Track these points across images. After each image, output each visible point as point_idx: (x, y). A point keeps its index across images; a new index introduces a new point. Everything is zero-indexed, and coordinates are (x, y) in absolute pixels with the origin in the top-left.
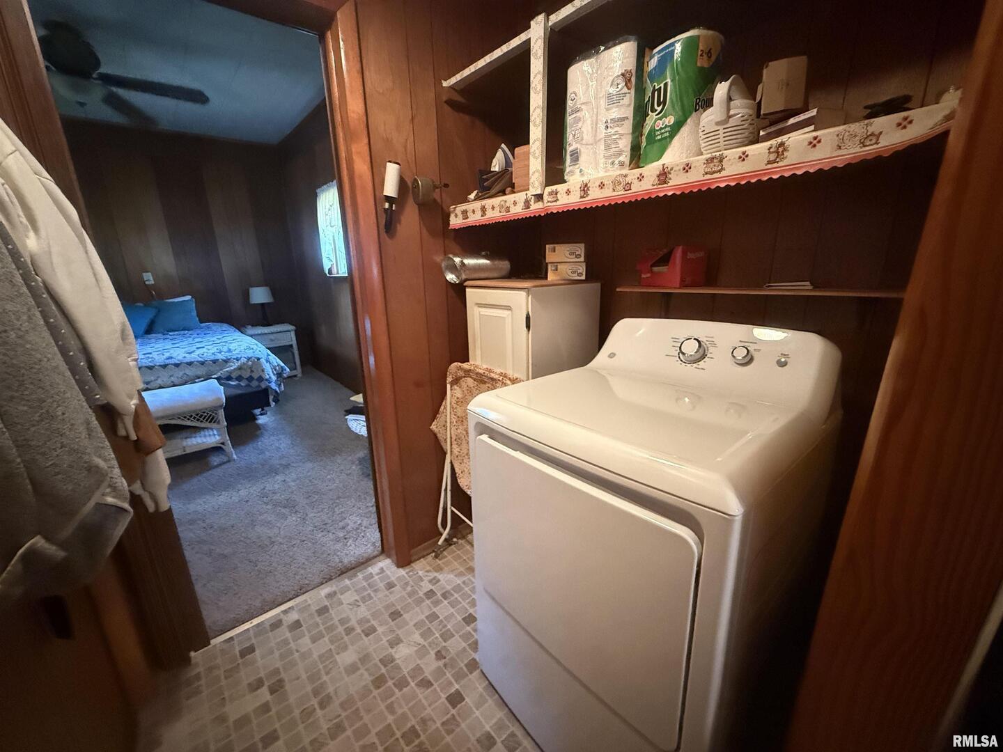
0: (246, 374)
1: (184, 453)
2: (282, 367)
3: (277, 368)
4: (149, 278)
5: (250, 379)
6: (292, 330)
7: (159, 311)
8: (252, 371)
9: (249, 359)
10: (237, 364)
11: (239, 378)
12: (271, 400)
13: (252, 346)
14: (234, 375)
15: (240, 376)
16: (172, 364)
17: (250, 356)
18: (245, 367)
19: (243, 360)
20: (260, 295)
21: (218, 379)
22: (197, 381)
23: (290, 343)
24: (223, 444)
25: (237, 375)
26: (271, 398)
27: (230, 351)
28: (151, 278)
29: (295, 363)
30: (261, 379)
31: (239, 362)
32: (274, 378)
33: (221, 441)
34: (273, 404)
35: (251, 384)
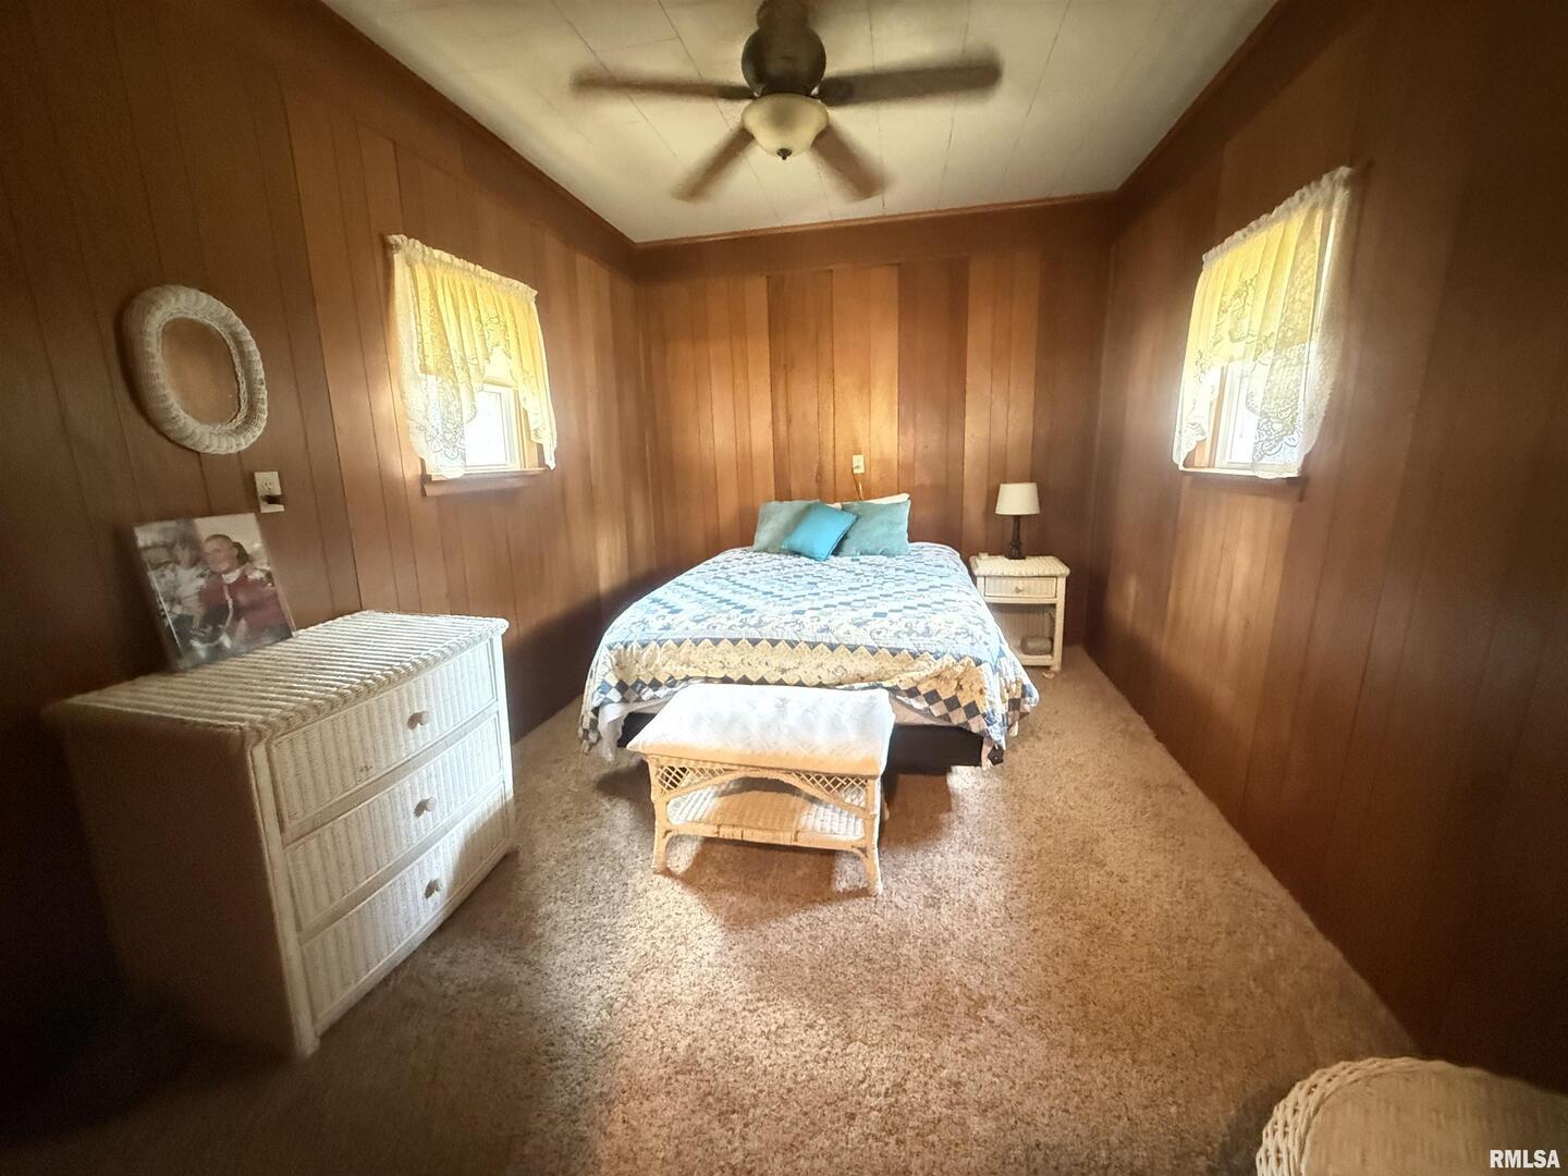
0: (946, 693)
1: (794, 844)
2: (1024, 687)
3: (1014, 687)
4: (859, 463)
5: (953, 703)
6: (1062, 575)
7: (857, 519)
8: (960, 687)
9: (959, 658)
10: (937, 666)
11: (932, 697)
12: (984, 755)
13: (972, 628)
14: (923, 689)
15: (934, 692)
16: (825, 644)
17: (962, 654)
18: (947, 674)
19: (948, 660)
20: (1017, 500)
21: (894, 691)
22: (856, 685)
23: (1052, 601)
24: (864, 850)
25: (929, 690)
26: (986, 750)
27: (927, 632)
28: (861, 464)
29: (1052, 640)
30: (972, 710)
31: (939, 662)
32: (1001, 709)
33: (862, 844)
34: (986, 763)
35: (951, 715)
